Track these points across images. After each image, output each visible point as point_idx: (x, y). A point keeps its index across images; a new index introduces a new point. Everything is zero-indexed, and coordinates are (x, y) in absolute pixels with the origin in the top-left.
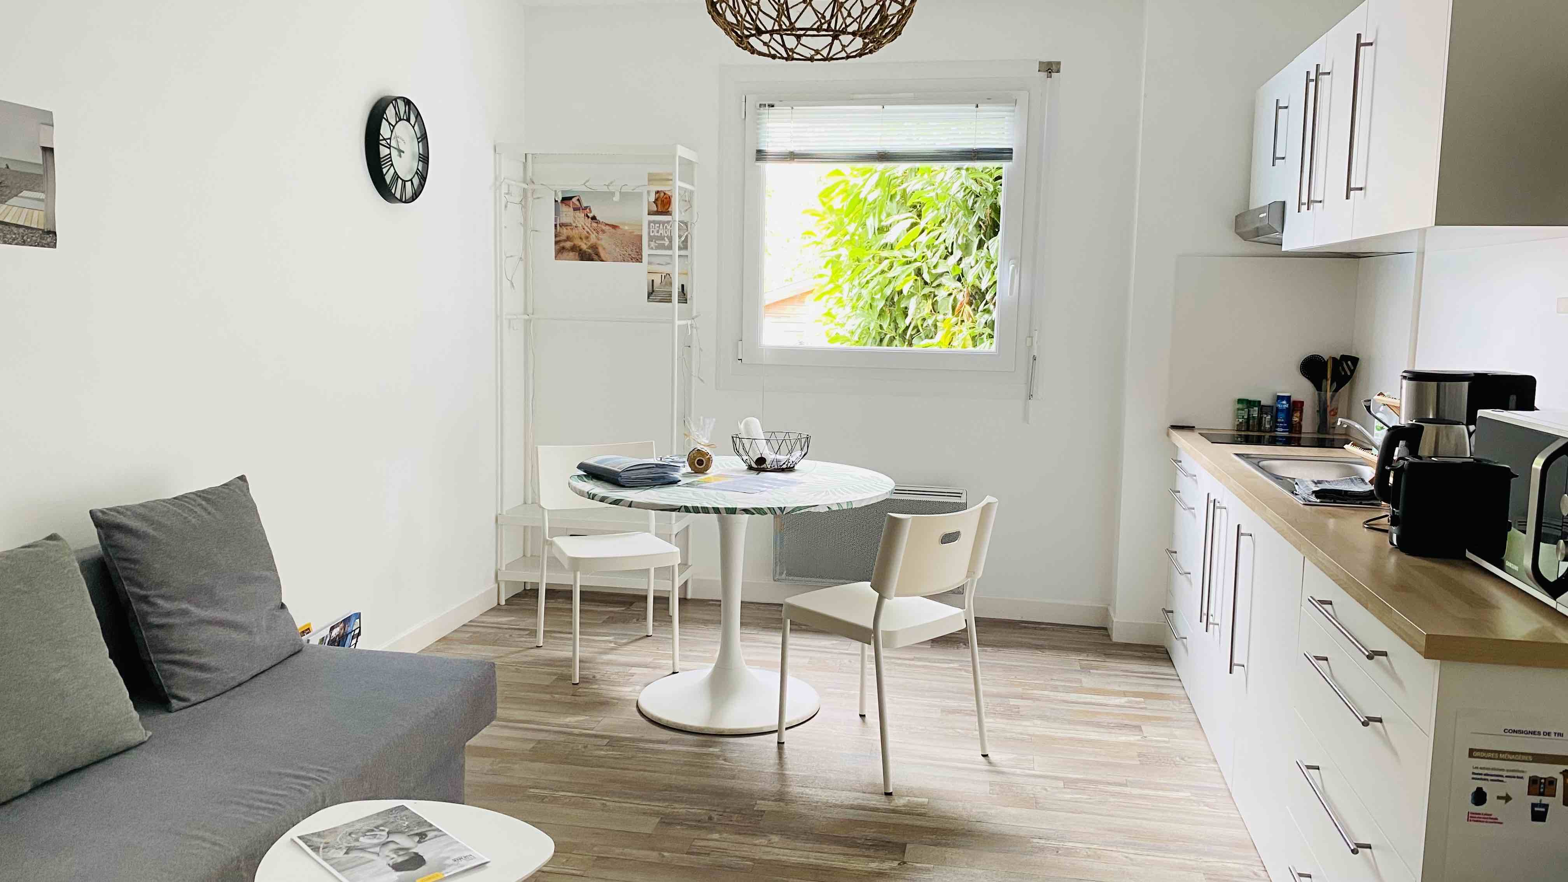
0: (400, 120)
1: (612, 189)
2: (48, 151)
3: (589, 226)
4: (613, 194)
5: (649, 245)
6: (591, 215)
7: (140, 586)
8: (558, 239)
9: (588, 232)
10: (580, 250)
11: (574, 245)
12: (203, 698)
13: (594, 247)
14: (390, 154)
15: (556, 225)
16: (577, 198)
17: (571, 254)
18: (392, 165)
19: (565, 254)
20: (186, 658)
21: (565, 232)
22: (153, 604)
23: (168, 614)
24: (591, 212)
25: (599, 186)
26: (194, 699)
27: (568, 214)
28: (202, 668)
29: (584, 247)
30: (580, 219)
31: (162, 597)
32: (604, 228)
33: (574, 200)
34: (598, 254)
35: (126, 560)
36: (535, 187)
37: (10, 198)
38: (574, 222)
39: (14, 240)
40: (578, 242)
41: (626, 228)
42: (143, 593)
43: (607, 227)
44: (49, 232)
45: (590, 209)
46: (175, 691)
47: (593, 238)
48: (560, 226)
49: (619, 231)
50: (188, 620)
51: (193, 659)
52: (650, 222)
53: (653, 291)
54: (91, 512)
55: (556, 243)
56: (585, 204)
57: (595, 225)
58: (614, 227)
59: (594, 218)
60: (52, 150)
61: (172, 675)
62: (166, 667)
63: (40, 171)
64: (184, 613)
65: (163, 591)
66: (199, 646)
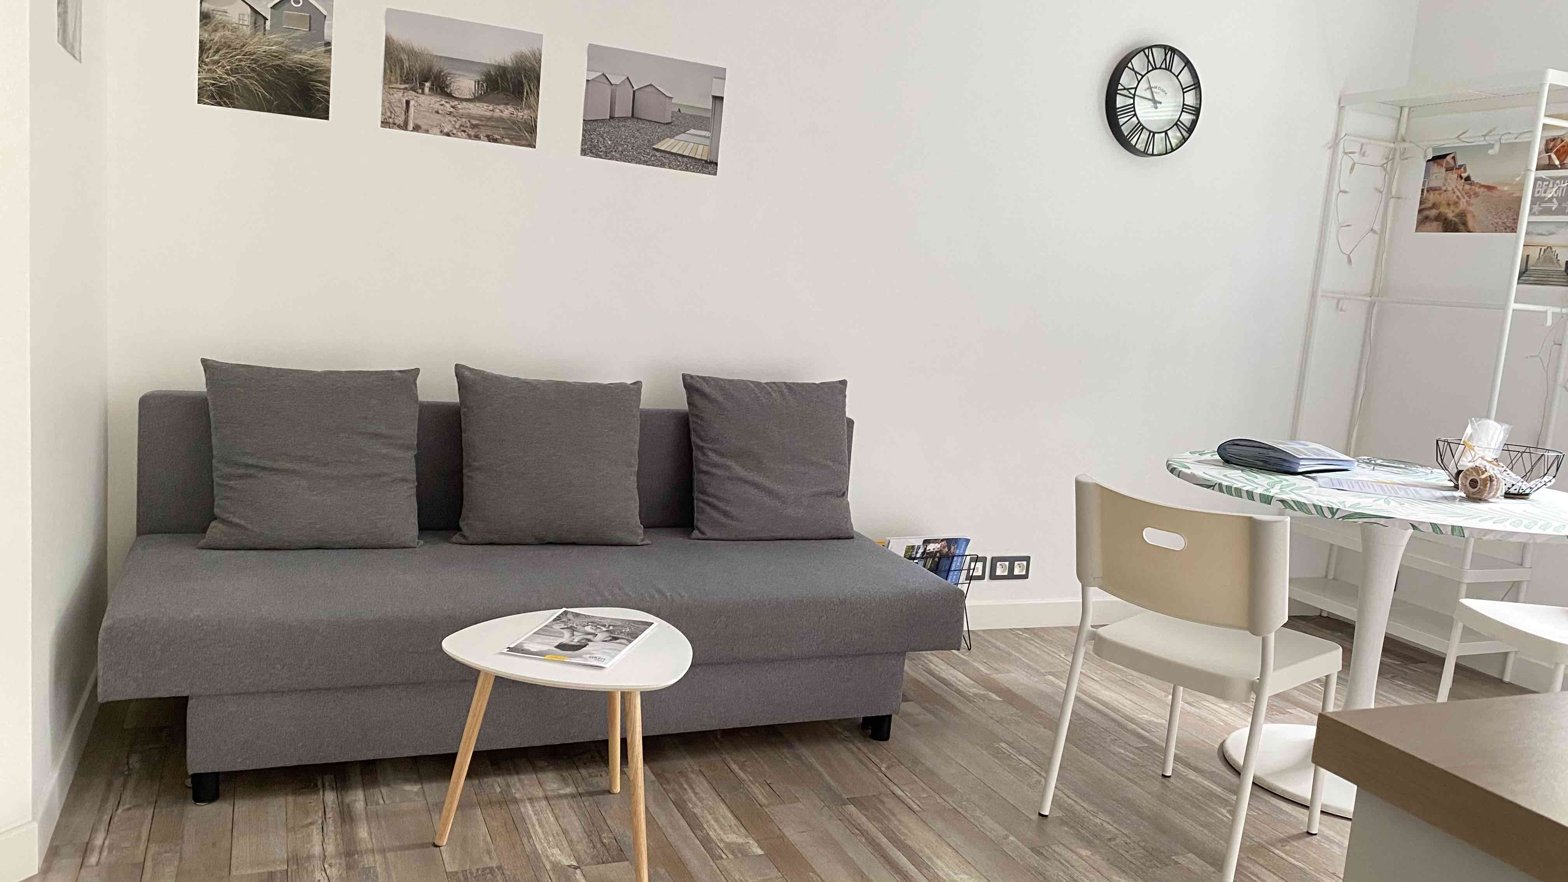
0: (1155, 68)
1: (1490, 140)
2: (718, 99)
3: (1461, 188)
4: (1491, 146)
5: (1531, 210)
6: (1464, 175)
7: (702, 440)
8: (1423, 206)
9: (1458, 197)
10: (1446, 219)
11: (1440, 213)
12: (717, 536)
13: (1462, 215)
14: (1134, 103)
15: (1423, 190)
16: (1452, 155)
17: (1435, 224)
18: (1135, 115)
19: (1428, 224)
20: (715, 502)
21: (1432, 197)
22: (704, 454)
23: (716, 465)
24: (1465, 171)
25: (1474, 138)
26: (709, 534)
27: (1439, 174)
28: (725, 514)
29: (1450, 215)
30: (1452, 181)
31: (715, 451)
32: (1477, 190)
33: (1449, 158)
34: (1465, 224)
35: (697, 416)
36: (1406, 145)
37: (677, 134)
38: (1444, 185)
39: (678, 166)
40: (1444, 209)
41: (1506, 188)
42: (701, 444)
43: (1482, 190)
44: (711, 163)
45: (1465, 169)
46: (699, 524)
47: (1463, 205)
48: (1428, 191)
49: (1495, 194)
50: (728, 474)
51: (720, 505)
52: (1536, 180)
53: (1526, 270)
54: (683, 375)
55: (1420, 211)
56: (1459, 163)
57: (1467, 187)
58: (1490, 188)
59: (1468, 179)
60: (722, 98)
61: (703, 511)
62: (701, 504)
63: (709, 115)
64: (728, 468)
65: (716, 446)
66: (729, 497)
